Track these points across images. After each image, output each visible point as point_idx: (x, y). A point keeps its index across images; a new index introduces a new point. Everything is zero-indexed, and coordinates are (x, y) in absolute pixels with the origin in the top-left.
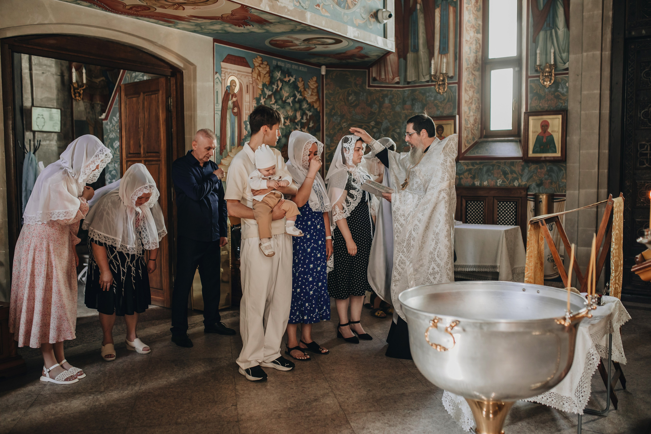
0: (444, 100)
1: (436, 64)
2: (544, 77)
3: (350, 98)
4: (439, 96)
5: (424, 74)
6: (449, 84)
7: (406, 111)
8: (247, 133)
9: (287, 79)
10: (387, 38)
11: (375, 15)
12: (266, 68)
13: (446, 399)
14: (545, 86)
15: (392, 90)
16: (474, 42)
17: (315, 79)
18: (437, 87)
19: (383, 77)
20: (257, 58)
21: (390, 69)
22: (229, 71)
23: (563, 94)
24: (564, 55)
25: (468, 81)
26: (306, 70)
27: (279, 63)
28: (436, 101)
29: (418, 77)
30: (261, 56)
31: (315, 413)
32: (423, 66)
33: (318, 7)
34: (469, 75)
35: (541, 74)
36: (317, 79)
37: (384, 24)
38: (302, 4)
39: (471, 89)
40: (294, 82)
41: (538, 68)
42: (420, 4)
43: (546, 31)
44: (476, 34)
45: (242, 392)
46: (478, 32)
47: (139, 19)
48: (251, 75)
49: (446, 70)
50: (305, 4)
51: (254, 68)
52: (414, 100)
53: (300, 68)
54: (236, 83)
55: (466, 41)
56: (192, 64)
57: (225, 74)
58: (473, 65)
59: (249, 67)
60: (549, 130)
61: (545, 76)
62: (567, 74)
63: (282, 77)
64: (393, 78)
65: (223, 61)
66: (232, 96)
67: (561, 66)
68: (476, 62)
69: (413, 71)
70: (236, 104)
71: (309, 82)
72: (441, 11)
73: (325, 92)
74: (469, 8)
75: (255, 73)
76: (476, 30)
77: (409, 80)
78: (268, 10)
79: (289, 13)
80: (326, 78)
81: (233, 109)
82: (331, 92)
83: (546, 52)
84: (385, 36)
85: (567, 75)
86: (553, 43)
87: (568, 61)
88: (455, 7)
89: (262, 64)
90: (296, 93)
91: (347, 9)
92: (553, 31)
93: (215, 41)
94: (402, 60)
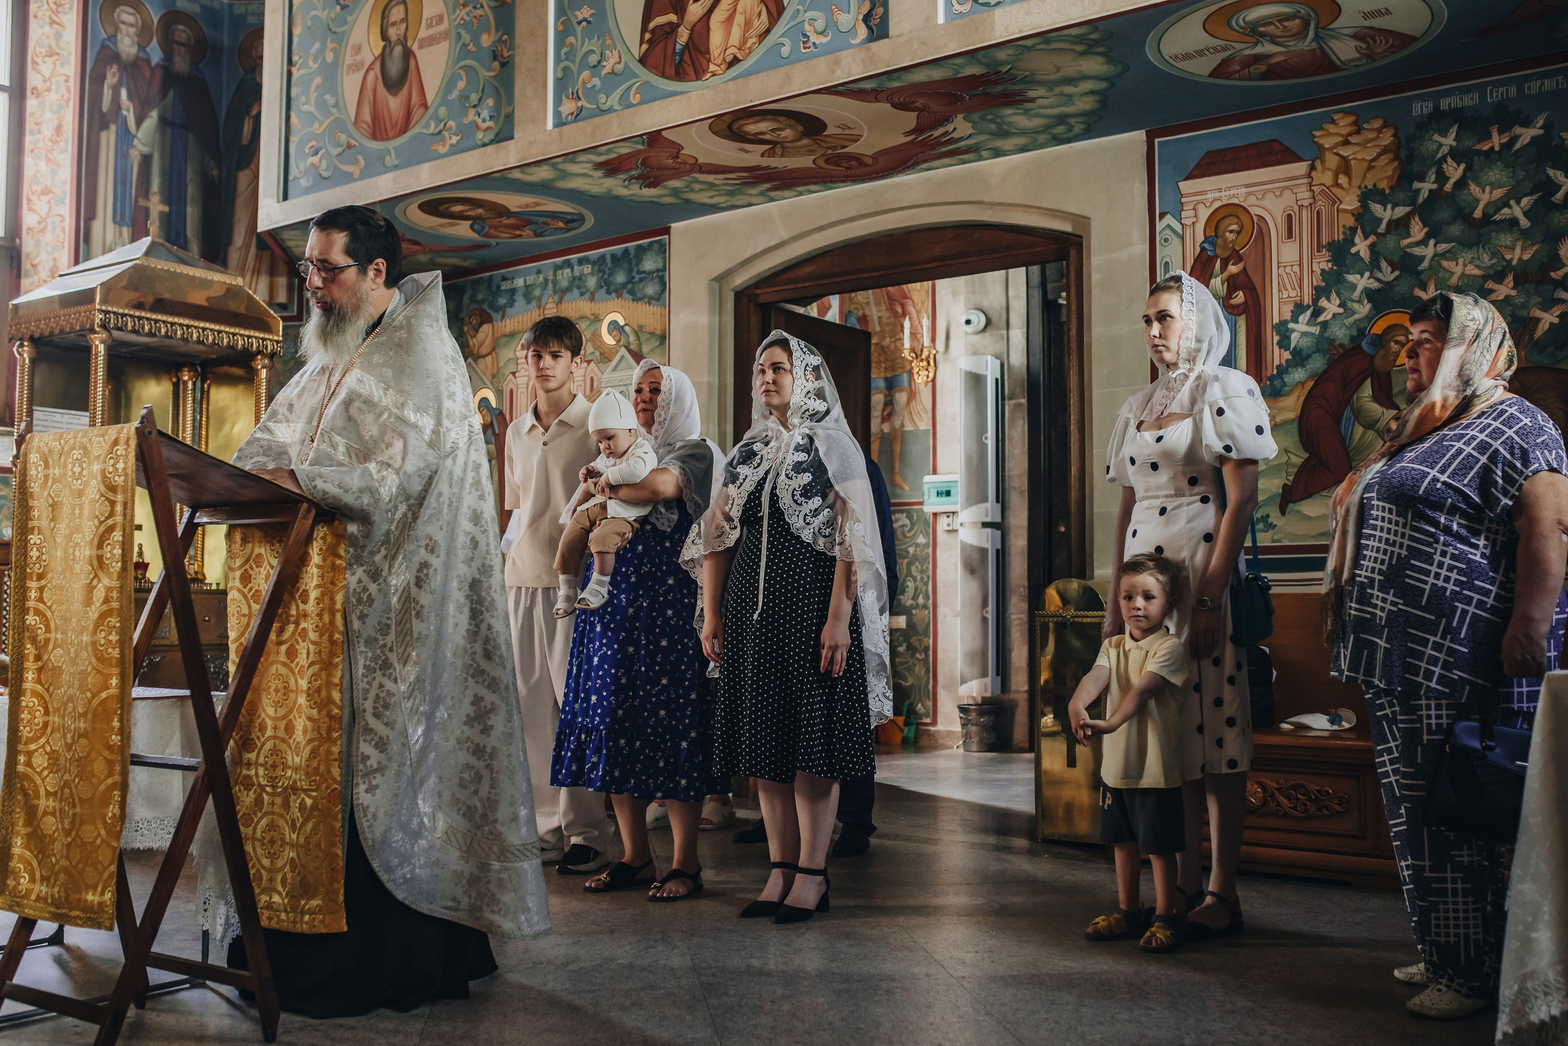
8: (1288, 356)
12: (1375, 139)
20: (1333, 122)
22: (1213, 196)
27: (1450, 103)
48: (1306, 180)
51: (1317, 157)
56: (1082, 217)
57: (1194, 209)
59: (1298, 159)
63: (1466, 143)
65: (1187, 178)
66: (1228, 261)
70: (1238, 282)
75: (1324, 169)
81: (1227, 298)
89: (1354, 132)
93: (1153, 134)
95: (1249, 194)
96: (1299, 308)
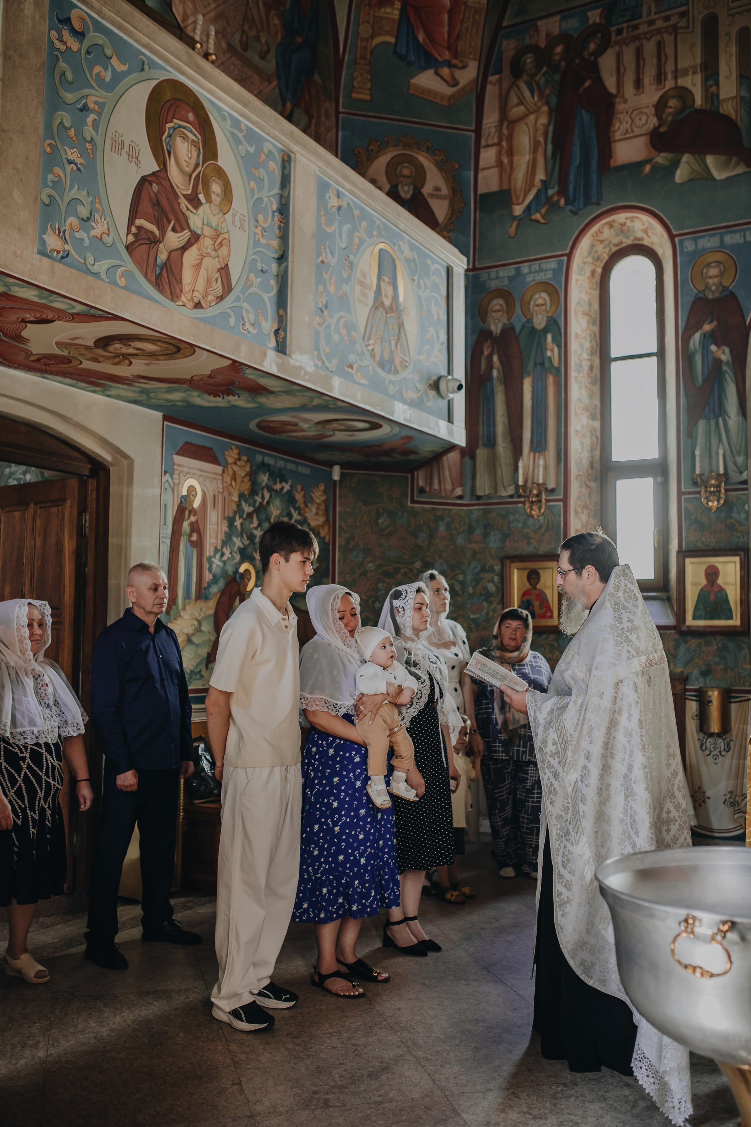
0: (541, 527)
1: (526, 468)
2: (708, 495)
3: (380, 521)
4: (531, 522)
5: (505, 484)
6: (547, 501)
7: (473, 545)
8: (211, 577)
9: (278, 487)
10: (453, 423)
11: (435, 386)
12: (244, 466)
13: (641, 1065)
14: (710, 509)
15: (450, 510)
16: (589, 434)
17: (322, 487)
18: (527, 505)
19: (436, 486)
20: (232, 449)
21: (447, 473)
22: (186, 470)
23: (740, 523)
24: (740, 460)
25: (579, 498)
26: (307, 471)
27: (267, 460)
28: (526, 530)
29: (496, 488)
30: (237, 447)
31: (391, 1095)
32: (504, 470)
33: (350, 370)
34: (581, 488)
35: (703, 490)
36: (325, 487)
37: (449, 401)
38: (327, 364)
39: (584, 510)
40: (290, 492)
41: (699, 480)
42: (498, 370)
43: (708, 419)
44: (591, 421)
45: (243, 1057)
46: (594, 418)
47: (45, 378)
48: (220, 477)
49: (544, 479)
50: (330, 363)
51: (226, 466)
52: (488, 526)
53: (300, 468)
54: (196, 491)
55: (576, 431)
56: (126, 457)
57: (179, 475)
58: (587, 471)
59: (218, 463)
60: (720, 581)
61: (710, 492)
62: (746, 489)
63: (271, 483)
64: (453, 490)
65: (177, 454)
66: (190, 513)
67: (735, 477)
68: (592, 466)
69: (486, 478)
70: (195, 528)
71: (313, 492)
72: (533, 382)
73: (338, 510)
74: (579, 379)
75: (228, 474)
76: (591, 414)
77: (479, 493)
78: (274, 371)
79: (307, 377)
80: (340, 486)
81: (190, 535)
82: (348, 509)
83: (709, 454)
84: (450, 420)
85: (746, 492)
86: (720, 439)
87: (747, 469)
88: (557, 376)
89: (239, 459)
90: (292, 510)
91: (394, 374)
92: (720, 420)
93: (166, 418)
94: (467, 459)
95: (201, 476)
96: (216, 551)
